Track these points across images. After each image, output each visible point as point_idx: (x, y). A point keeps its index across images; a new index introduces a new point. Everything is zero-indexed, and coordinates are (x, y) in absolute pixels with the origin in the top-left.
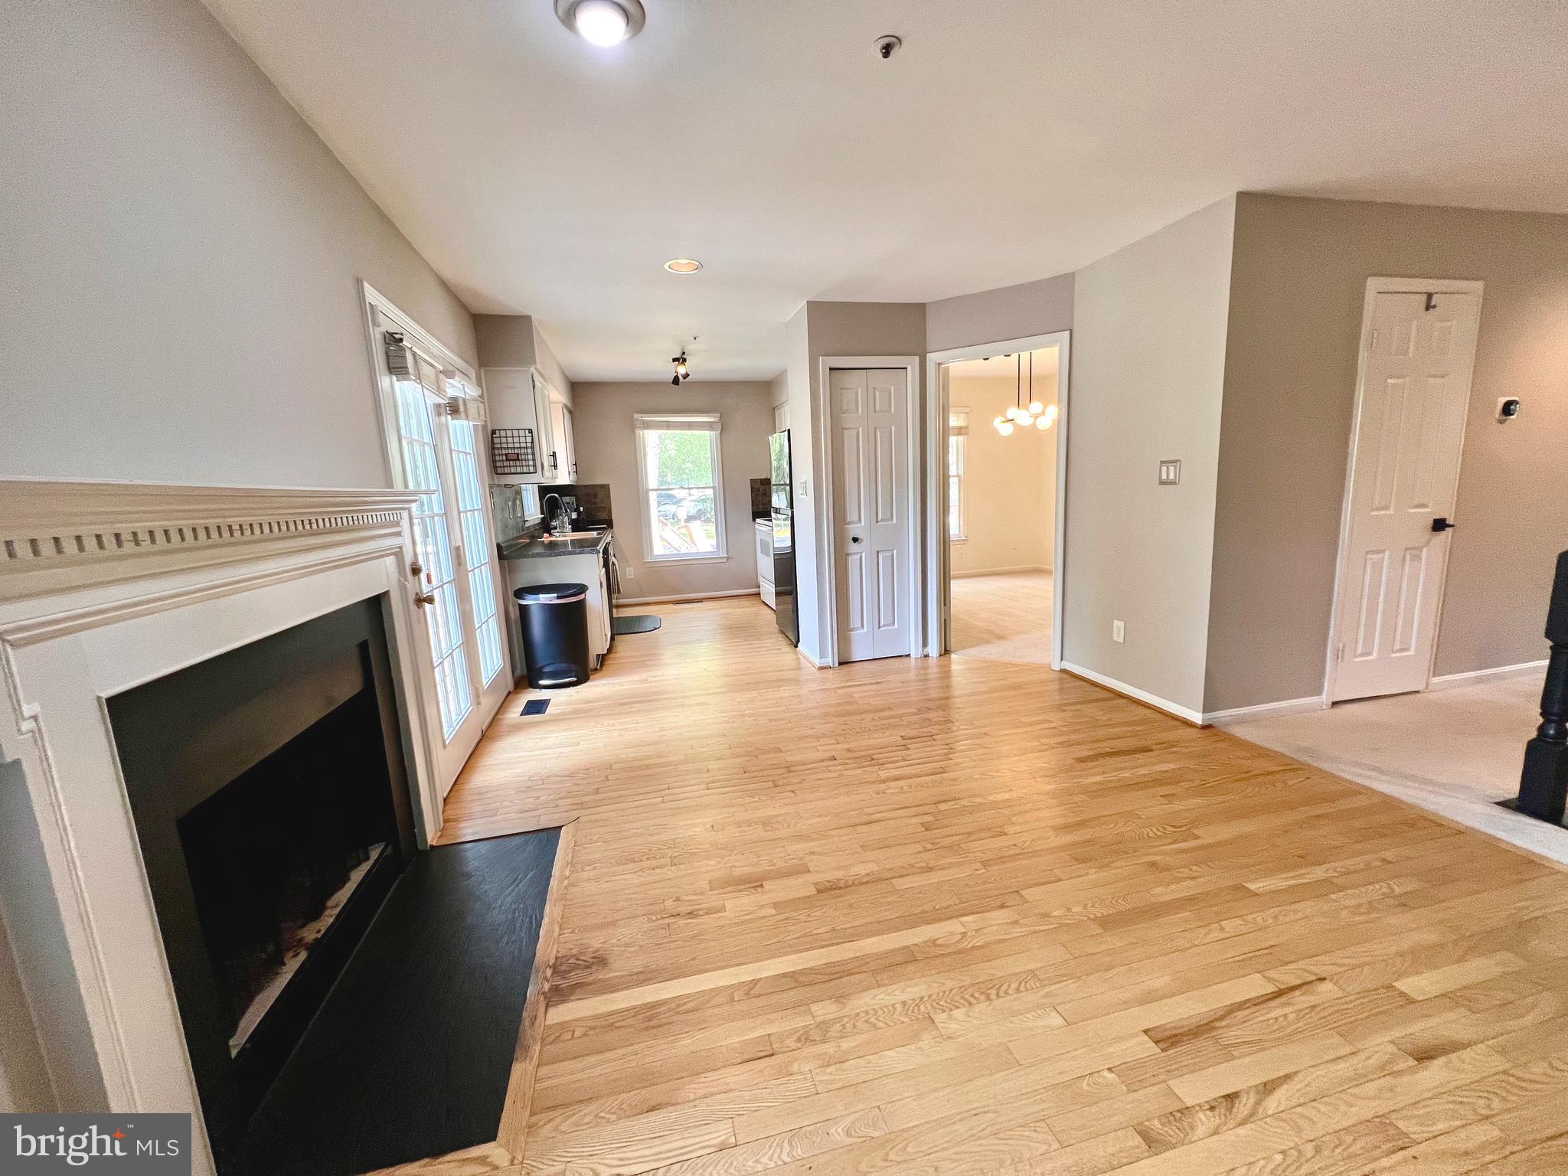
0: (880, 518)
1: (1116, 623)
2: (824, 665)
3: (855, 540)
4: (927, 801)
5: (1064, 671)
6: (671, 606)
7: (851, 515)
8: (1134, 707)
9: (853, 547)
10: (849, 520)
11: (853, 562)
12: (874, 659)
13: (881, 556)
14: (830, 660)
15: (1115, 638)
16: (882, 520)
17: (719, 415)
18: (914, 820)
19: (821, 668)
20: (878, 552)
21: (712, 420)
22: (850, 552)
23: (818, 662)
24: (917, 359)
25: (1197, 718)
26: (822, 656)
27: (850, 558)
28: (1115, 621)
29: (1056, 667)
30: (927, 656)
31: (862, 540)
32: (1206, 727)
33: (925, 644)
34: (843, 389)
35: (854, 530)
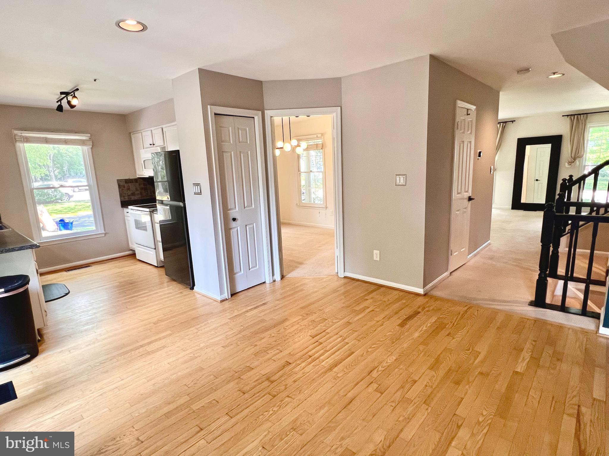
0: (246, 205)
1: (375, 251)
2: (223, 299)
3: (234, 219)
4: (364, 375)
5: (345, 277)
6: (64, 273)
7: (230, 205)
8: (390, 291)
9: (233, 224)
10: (229, 208)
11: (233, 232)
12: (248, 289)
13: (248, 228)
14: (226, 294)
15: (375, 258)
16: (247, 207)
17: (89, 135)
18: (370, 389)
19: (222, 301)
20: (246, 226)
21: (84, 138)
22: (231, 227)
23: (219, 299)
24: (260, 113)
25: (421, 291)
26: (222, 293)
27: (232, 231)
28: (374, 251)
29: (341, 275)
30: (274, 281)
31: (238, 219)
32: (425, 295)
33: (273, 275)
34: (221, 127)
35: (233, 213)
